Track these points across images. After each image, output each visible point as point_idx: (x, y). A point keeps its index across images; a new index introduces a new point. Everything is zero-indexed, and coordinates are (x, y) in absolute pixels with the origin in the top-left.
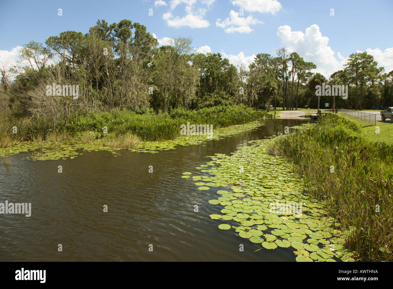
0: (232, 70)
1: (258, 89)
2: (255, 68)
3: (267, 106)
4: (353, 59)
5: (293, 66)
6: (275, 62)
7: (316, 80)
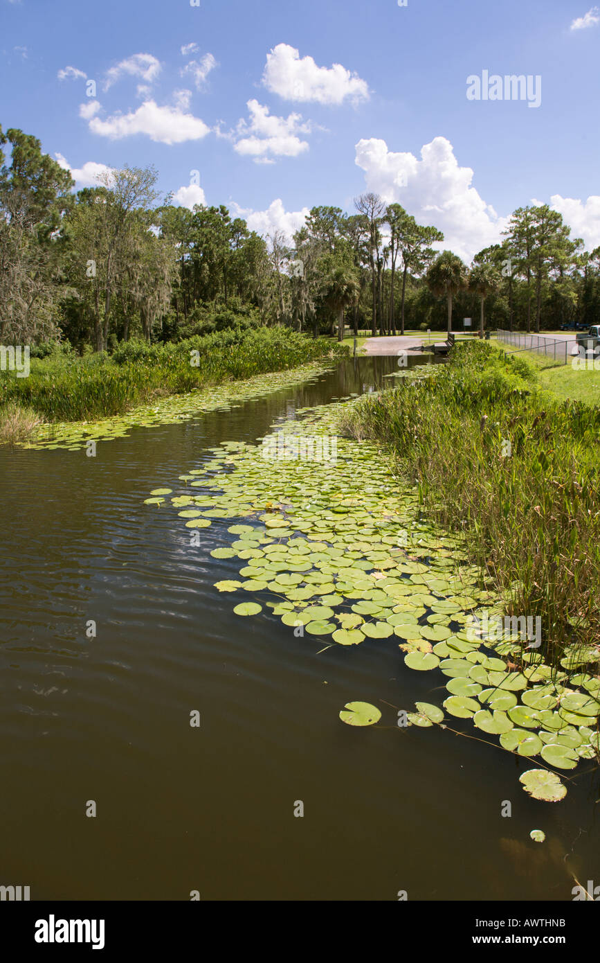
0: (254, 247)
1: (316, 289)
2: (308, 240)
3: (337, 327)
4: (521, 221)
5: (393, 235)
6: (351, 225)
7: (443, 267)
